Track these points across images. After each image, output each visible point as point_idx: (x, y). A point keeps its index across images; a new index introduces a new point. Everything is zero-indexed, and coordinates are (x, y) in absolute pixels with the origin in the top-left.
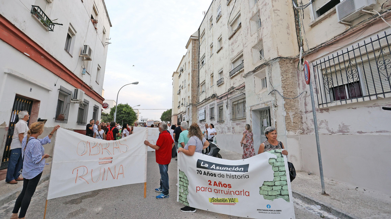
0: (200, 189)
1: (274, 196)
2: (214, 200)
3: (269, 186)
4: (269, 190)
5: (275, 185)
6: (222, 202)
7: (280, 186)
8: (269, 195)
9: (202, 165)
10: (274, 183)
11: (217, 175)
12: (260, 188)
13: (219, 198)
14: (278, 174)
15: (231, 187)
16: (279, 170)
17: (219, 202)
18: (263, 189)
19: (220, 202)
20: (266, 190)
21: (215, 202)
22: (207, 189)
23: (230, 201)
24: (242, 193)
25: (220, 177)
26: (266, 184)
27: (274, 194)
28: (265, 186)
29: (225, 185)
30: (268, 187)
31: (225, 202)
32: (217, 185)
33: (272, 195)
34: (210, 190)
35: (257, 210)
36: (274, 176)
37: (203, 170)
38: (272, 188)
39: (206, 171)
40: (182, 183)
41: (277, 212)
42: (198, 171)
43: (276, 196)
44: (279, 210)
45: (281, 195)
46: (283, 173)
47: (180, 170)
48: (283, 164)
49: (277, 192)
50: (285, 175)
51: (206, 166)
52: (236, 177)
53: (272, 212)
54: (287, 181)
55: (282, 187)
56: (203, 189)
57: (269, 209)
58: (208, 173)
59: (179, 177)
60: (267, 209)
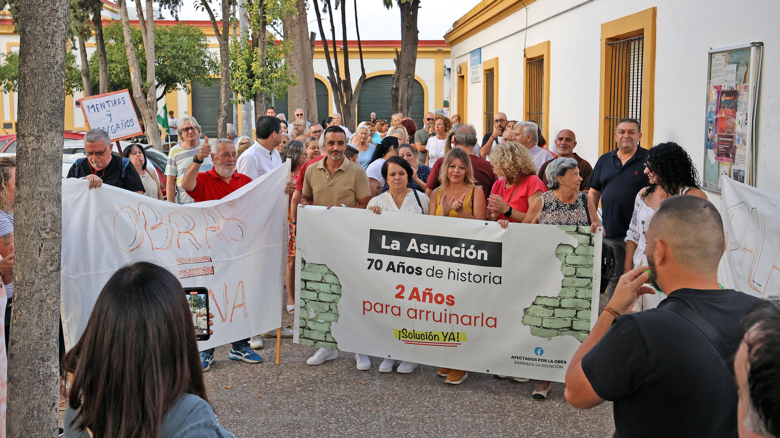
0: (373, 307)
1: (556, 329)
2: (407, 334)
3: (546, 307)
4: (546, 315)
5: (560, 307)
6: (425, 340)
7: (572, 308)
8: (544, 328)
9: (384, 246)
10: (560, 301)
11: (424, 272)
12: (525, 310)
13: (419, 331)
14: (573, 282)
15: (453, 303)
16: (575, 274)
17: (418, 340)
18: (531, 313)
19: (421, 340)
20: (538, 315)
21: (408, 339)
22: (389, 309)
23: (445, 337)
24: (479, 321)
25: (433, 275)
26: (540, 301)
27: (556, 325)
28: (538, 307)
29: (439, 299)
30: (545, 309)
31: (433, 341)
32: (418, 298)
33: (550, 328)
34: (396, 311)
35: (513, 357)
36: (563, 287)
37: (386, 259)
38: (552, 311)
39: (397, 260)
40: (313, 296)
41: (557, 364)
42: (372, 260)
43: (560, 331)
44: (562, 362)
45: (571, 328)
46: (585, 282)
47: (304, 262)
48: (590, 262)
49: (563, 322)
50: (589, 287)
51: (395, 247)
52: (471, 279)
53: (544, 363)
54: (590, 301)
55: (577, 311)
56: (378, 308)
57: (538, 357)
58: (401, 265)
59: (302, 280)
60: (535, 356)
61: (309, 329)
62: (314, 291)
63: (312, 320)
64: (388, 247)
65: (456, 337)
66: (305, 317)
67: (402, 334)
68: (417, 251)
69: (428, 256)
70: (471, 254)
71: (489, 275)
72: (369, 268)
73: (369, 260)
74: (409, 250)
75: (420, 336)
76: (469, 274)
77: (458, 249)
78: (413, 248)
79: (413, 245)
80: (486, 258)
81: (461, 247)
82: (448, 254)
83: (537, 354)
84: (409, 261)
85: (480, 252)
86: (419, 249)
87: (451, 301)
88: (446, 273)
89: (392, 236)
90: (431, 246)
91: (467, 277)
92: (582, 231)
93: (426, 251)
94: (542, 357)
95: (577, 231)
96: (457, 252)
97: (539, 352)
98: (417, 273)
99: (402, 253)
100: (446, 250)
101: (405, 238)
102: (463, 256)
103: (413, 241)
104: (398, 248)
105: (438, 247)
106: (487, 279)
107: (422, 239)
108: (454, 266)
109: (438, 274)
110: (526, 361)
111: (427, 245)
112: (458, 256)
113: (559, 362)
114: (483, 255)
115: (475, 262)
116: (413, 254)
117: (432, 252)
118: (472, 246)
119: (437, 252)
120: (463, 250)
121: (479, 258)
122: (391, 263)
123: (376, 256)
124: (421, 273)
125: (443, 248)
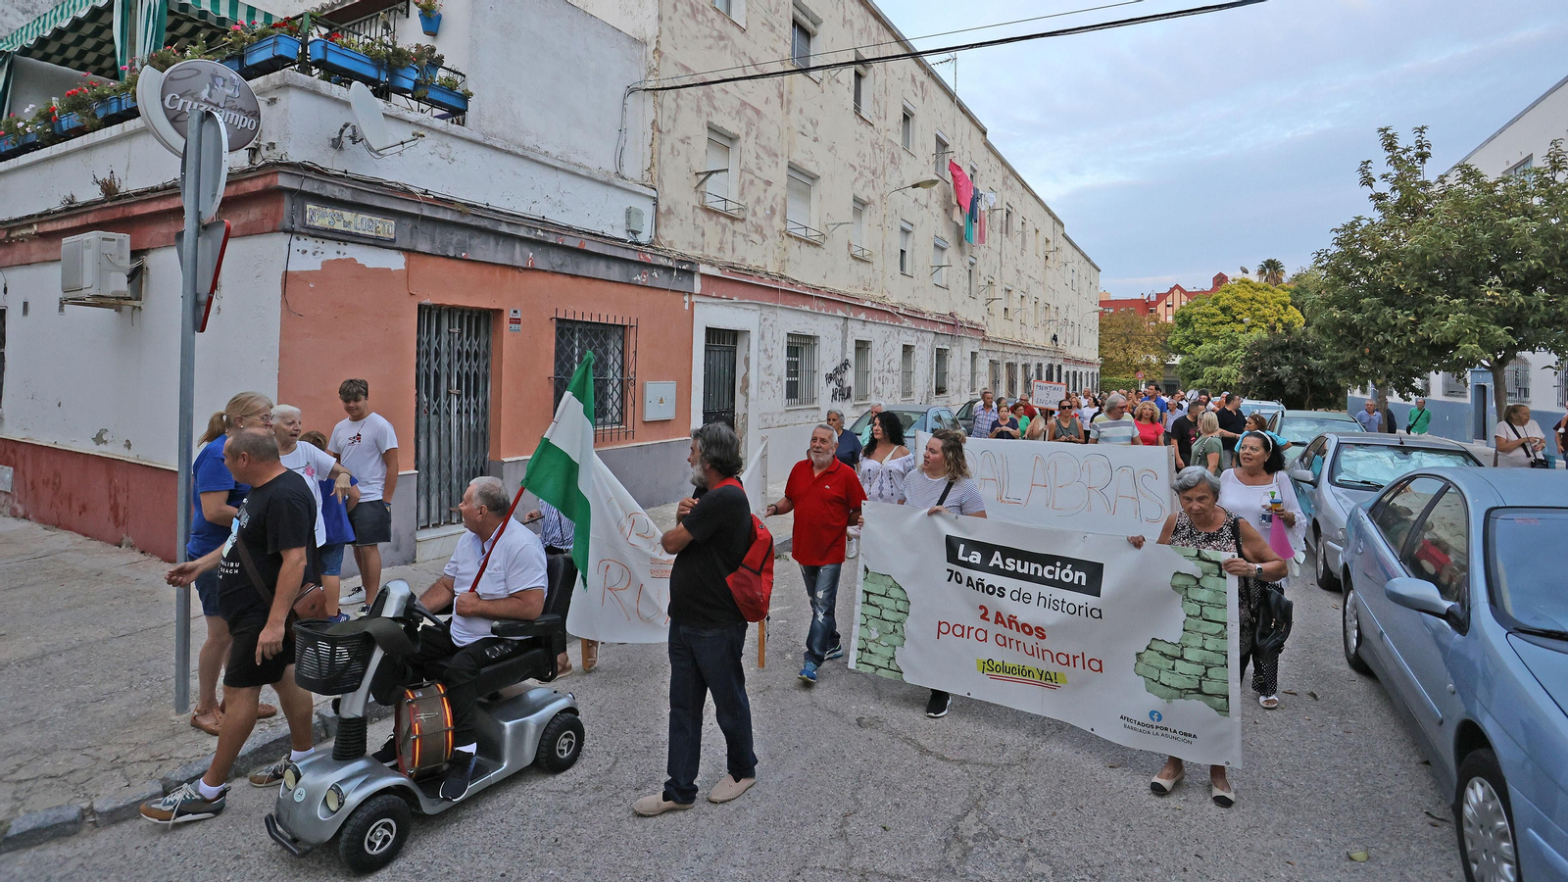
0: (951, 629)
1: (1177, 689)
2: (994, 667)
3: (1163, 654)
4: (1164, 666)
5: (1181, 658)
6: (1017, 676)
7: (1199, 664)
8: (1161, 684)
9: (960, 557)
10: (1182, 649)
11: (1007, 593)
12: (1138, 654)
13: (1009, 663)
14: (1198, 626)
15: (1044, 637)
16: (1201, 614)
17: (1008, 675)
18: (1145, 661)
19: (1011, 675)
20: (1154, 665)
21: (994, 673)
22: (972, 632)
23: (1041, 675)
24: (1079, 661)
25: (1019, 599)
26: (1156, 646)
27: (1177, 683)
28: (1154, 653)
29: (1025, 628)
30: (1162, 658)
31: (1027, 678)
32: (1003, 622)
33: (1169, 686)
34: (981, 635)
35: (1122, 717)
36: (1184, 630)
37: (966, 573)
38: (1172, 663)
39: (976, 575)
40: (875, 611)
41: (1183, 737)
42: (952, 571)
43: (1183, 693)
44: (1190, 735)
45: (1199, 691)
46: (1217, 628)
47: (867, 570)
48: (1221, 601)
49: (1187, 680)
50: (1222, 635)
51: (975, 559)
52: (1065, 609)
53: (1164, 732)
54: (1226, 656)
55: (1207, 668)
56: (958, 631)
57: (1155, 724)
58: (980, 583)
59: (864, 591)
60: (1151, 722)
61: (870, 652)
62: (876, 606)
63: (874, 641)
64: (966, 559)
65: (1053, 678)
66: (866, 637)
67: (986, 666)
68: (1002, 567)
69: (1015, 575)
70: (1067, 576)
71: (1085, 606)
72: (949, 580)
73: (948, 570)
74: (991, 564)
75: (1011, 670)
76: (1063, 602)
77: (1053, 569)
78: (997, 563)
79: (996, 559)
80: (1083, 583)
81: (1055, 567)
82: (1039, 574)
83: (1153, 720)
84: (990, 579)
85: (1077, 574)
86: (1005, 564)
87: (1041, 633)
88: (1035, 598)
89: (973, 545)
90: (1019, 562)
91: (1060, 605)
92: (1206, 557)
93: (1013, 568)
94: (1159, 724)
95: (1198, 555)
96: (1050, 572)
97: (1155, 717)
98: (998, 595)
99: (983, 567)
100: (1036, 569)
101: (987, 550)
102: (1057, 578)
103: (997, 554)
104: (978, 561)
105: (1026, 564)
106: (1083, 610)
107: (1006, 552)
108: (1046, 590)
109: (1025, 598)
110: (1139, 727)
111: (1014, 561)
112: (1051, 577)
113: (1185, 734)
114: (1080, 577)
115: (1071, 587)
116: (996, 570)
117: (1020, 570)
118: (1069, 566)
119: (1026, 571)
120: (1058, 570)
121: (1076, 582)
122: (970, 579)
123: (956, 568)
124: (1003, 595)
125: (1033, 566)
